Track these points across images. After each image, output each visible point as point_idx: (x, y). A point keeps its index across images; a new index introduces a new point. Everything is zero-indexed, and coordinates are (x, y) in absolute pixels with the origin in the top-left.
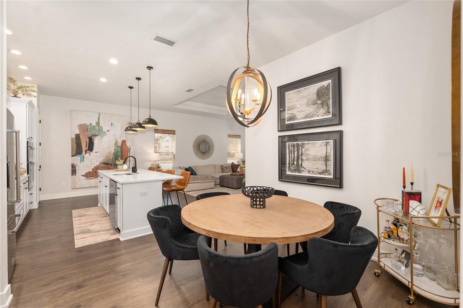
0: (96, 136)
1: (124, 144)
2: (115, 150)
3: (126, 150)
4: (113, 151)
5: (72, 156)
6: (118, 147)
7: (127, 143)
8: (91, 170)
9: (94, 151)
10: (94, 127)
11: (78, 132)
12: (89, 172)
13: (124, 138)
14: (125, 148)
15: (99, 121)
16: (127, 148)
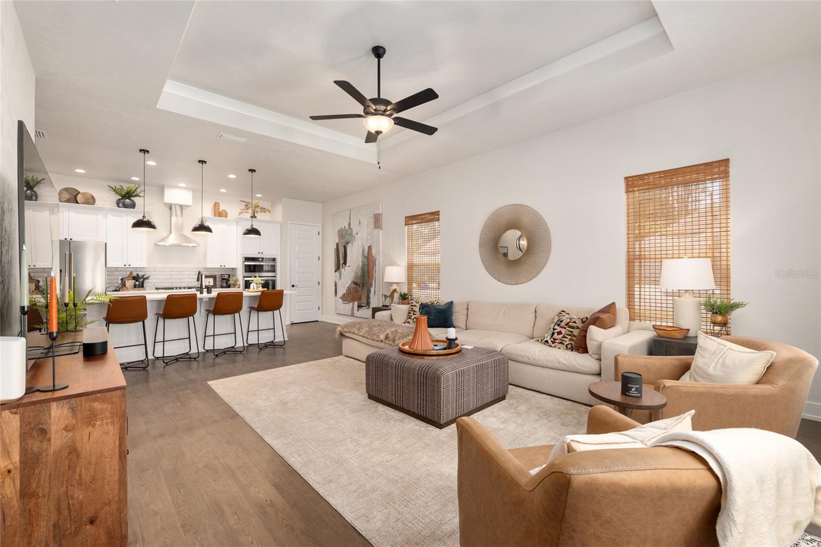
0: (348, 243)
1: (370, 251)
2: (362, 262)
3: (371, 261)
4: (360, 265)
5: (336, 271)
6: (365, 257)
7: (372, 250)
8: (345, 292)
9: (348, 265)
10: (347, 230)
11: (337, 241)
12: (344, 294)
13: (369, 242)
14: (371, 258)
15: (350, 221)
16: (373, 257)
